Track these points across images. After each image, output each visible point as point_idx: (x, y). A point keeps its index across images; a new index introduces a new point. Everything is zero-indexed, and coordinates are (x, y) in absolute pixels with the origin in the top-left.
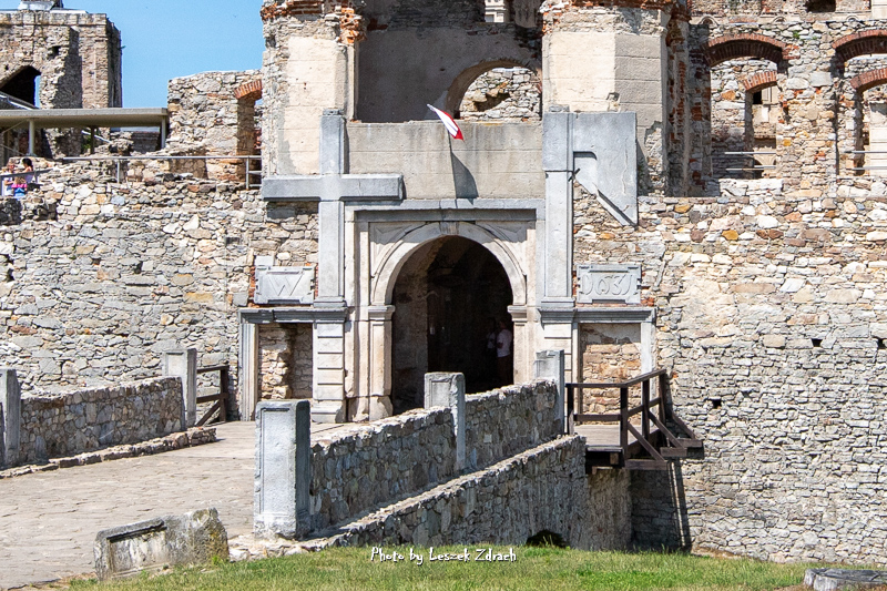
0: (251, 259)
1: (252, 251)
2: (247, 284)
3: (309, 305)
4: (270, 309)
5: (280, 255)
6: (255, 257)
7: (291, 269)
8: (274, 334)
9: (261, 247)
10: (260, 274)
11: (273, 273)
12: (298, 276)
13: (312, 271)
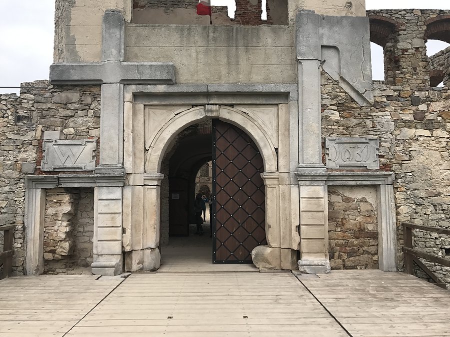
0: (39, 133)
1: (40, 127)
2: (34, 155)
3: (92, 171)
4: (56, 176)
5: (66, 131)
6: (43, 132)
7: (76, 142)
8: (59, 198)
9: (48, 124)
10: (47, 146)
11: (59, 145)
12: (81, 148)
13: (95, 144)
